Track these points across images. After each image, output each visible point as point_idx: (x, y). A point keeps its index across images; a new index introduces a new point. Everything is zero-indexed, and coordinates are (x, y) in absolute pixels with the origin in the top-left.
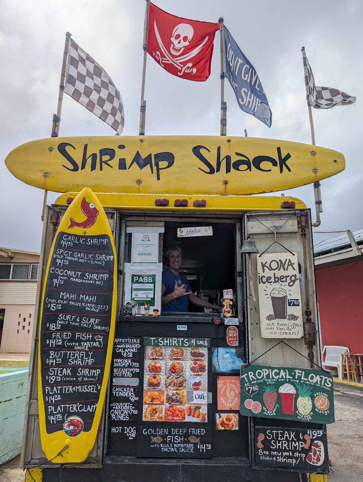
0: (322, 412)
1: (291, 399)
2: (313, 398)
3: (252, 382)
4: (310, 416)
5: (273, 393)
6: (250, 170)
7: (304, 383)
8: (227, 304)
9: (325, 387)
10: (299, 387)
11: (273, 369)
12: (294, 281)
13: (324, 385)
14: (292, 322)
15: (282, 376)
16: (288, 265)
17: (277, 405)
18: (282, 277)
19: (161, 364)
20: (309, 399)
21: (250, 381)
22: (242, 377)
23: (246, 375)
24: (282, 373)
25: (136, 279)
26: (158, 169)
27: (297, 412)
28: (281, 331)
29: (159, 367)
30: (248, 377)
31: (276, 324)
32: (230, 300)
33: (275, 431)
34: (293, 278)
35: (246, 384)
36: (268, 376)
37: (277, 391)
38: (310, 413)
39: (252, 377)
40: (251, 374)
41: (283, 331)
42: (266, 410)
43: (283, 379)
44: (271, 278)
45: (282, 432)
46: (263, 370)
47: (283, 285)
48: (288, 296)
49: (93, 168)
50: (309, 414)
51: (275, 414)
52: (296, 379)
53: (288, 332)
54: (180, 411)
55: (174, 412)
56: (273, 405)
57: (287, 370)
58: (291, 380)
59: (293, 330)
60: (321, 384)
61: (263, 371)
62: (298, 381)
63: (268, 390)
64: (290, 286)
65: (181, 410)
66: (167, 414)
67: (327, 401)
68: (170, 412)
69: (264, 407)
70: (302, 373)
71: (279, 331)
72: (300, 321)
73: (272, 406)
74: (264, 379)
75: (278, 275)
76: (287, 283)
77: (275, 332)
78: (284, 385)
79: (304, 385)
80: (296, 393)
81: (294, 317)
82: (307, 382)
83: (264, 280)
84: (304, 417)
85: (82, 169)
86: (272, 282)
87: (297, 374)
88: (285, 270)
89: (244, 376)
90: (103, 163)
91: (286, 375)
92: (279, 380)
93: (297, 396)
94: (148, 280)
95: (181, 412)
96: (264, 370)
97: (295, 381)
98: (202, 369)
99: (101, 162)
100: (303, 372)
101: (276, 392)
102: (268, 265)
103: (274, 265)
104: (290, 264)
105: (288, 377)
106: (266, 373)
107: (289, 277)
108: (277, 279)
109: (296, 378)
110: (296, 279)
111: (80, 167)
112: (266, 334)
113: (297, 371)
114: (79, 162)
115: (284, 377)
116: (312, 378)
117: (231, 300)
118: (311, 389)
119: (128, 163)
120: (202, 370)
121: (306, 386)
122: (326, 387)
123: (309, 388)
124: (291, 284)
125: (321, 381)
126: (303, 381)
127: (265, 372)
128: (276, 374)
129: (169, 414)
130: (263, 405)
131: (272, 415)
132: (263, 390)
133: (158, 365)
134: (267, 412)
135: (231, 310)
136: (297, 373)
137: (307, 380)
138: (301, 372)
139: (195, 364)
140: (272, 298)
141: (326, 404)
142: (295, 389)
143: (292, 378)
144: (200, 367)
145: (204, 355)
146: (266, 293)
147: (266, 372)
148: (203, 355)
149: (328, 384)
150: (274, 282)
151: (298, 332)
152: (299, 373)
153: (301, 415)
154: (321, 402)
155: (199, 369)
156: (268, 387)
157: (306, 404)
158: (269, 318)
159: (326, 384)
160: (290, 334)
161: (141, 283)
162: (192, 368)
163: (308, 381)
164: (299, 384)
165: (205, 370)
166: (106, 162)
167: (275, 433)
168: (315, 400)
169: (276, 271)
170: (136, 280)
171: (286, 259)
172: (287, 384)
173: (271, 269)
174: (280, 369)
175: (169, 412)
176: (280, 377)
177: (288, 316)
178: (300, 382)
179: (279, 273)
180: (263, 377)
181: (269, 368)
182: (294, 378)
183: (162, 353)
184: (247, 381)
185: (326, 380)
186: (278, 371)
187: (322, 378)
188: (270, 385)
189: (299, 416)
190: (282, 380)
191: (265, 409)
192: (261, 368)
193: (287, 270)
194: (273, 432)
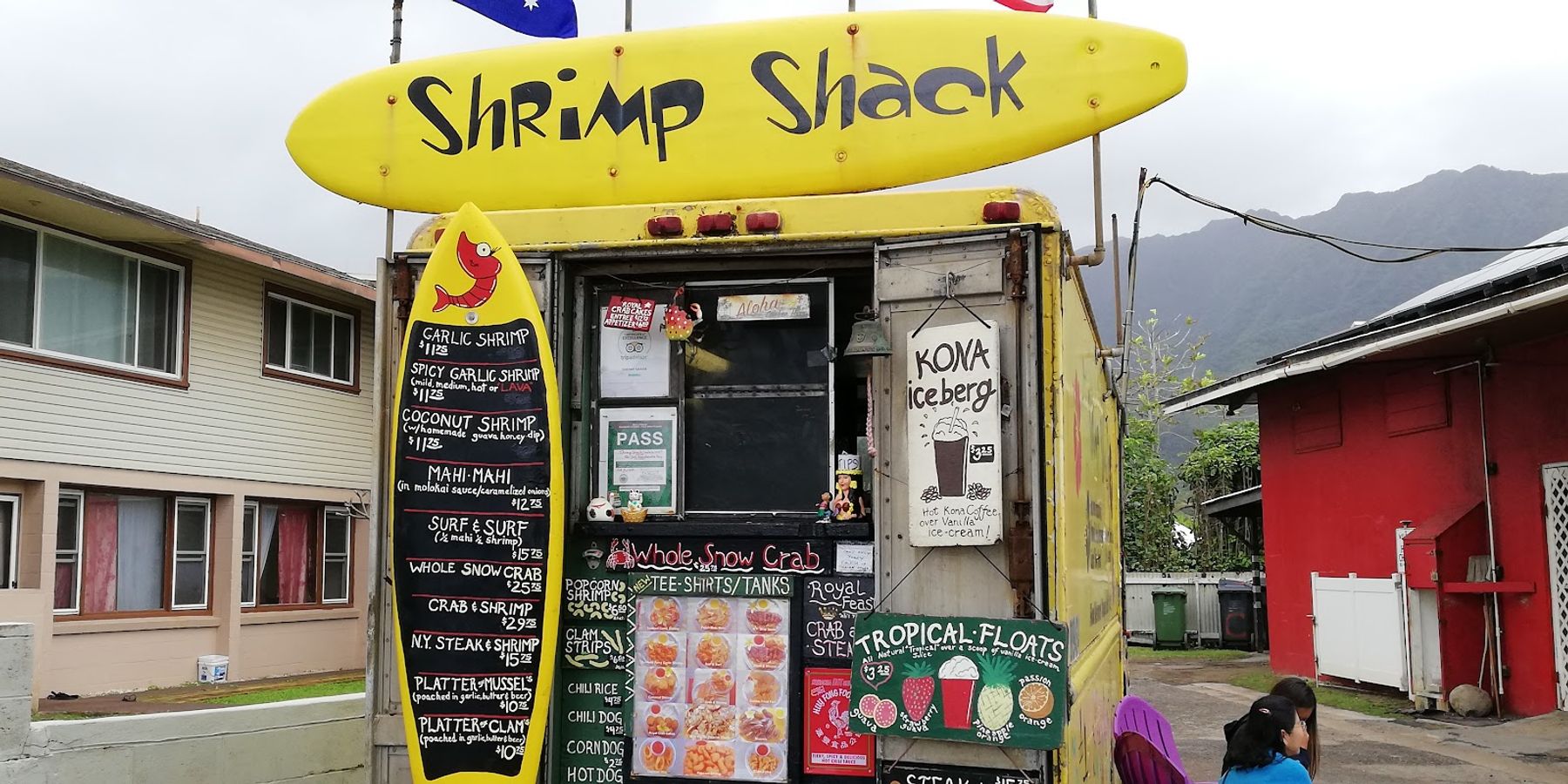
0: (1035, 721)
1: (966, 692)
2: (1016, 689)
3: (880, 655)
4: (1007, 731)
5: (925, 679)
6: (908, 115)
7: (999, 653)
8: (843, 488)
9: (1046, 664)
10: (986, 664)
11: (929, 621)
12: (986, 398)
13: (1046, 658)
14: (978, 502)
15: (949, 638)
16: (976, 355)
17: (934, 707)
18: (959, 389)
19: (675, 639)
20: (1006, 692)
21: (874, 653)
22: (857, 643)
23: (868, 637)
24: (950, 632)
25: (622, 437)
26: (661, 131)
27: (978, 722)
28: (951, 528)
29: (671, 649)
30: (870, 642)
31: (941, 510)
32: (849, 478)
33: (925, 777)
34: (984, 390)
35: (865, 660)
36: (916, 639)
37: (935, 676)
38: (1008, 723)
39: (880, 643)
40: (878, 636)
41: (956, 528)
42: (907, 720)
43: (952, 645)
44: (934, 391)
45: (940, 779)
46: (905, 625)
47: (961, 410)
48: (971, 436)
49: (498, 141)
50: (1005, 727)
51: (927, 729)
52: (982, 646)
53: (966, 528)
54: (721, 754)
55: (707, 755)
56: (924, 706)
57: (961, 625)
58: (970, 648)
59: (978, 525)
60: (1038, 657)
61: (906, 629)
62: (985, 649)
63: (915, 673)
64: (976, 411)
65: (724, 752)
66: (692, 761)
67: (1049, 696)
68: (699, 754)
69: (903, 713)
70: (995, 631)
71: (947, 528)
72: (995, 501)
73: (922, 709)
74: (907, 647)
75: (951, 385)
76: (969, 404)
77: (939, 531)
78: (952, 660)
79: (999, 657)
80: (977, 678)
81: (981, 492)
82: (1007, 653)
83: (921, 397)
84: (991, 734)
85: (469, 148)
86: (936, 403)
87: (984, 633)
88: (966, 370)
89: (862, 640)
90: (520, 125)
91: (957, 636)
92: (943, 648)
93: (980, 684)
94: (652, 439)
95: (725, 756)
96: (908, 625)
97: (978, 649)
98: (774, 653)
99: (516, 121)
100: (999, 628)
101: (932, 676)
102: (929, 358)
103: (944, 358)
104: (978, 352)
105: (962, 641)
106: (912, 631)
107: (976, 387)
108: (948, 395)
109: (982, 642)
110: (990, 392)
111: (465, 139)
112: (922, 536)
113: (984, 625)
114: (462, 129)
115: (954, 642)
116: (1018, 641)
117: (853, 477)
118: (1014, 667)
119: (584, 121)
120: (775, 656)
121: (1003, 662)
122: (1050, 661)
123: (1009, 666)
124: (978, 405)
125: (1038, 649)
126: (997, 650)
127: (910, 630)
128: (936, 634)
129: (696, 760)
130: (901, 708)
131: (920, 730)
132: (904, 673)
133: (668, 643)
134: (908, 724)
135: (851, 505)
136: (984, 629)
137: (1006, 646)
138: (992, 627)
139: (759, 641)
140: (936, 442)
141: (1045, 702)
142: (976, 667)
143: (971, 642)
144: (771, 650)
145: (780, 620)
146: (923, 431)
147: (912, 628)
148: (777, 620)
149: (1055, 656)
150: (941, 404)
151: (990, 528)
152: (988, 629)
153: (986, 729)
154: (1033, 697)
155: (769, 654)
156: (916, 664)
157: (999, 704)
158: (928, 495)
159: (1050, 655)
160: (970, 534)
161: (633, 446)
162: (750, 652)
163: (1009, 649)
164: (987, 656)
165: (784, 657)
166: (527, 123)
167: (924, 781)
168: (1021, 694)
169: (947, 374)
170: (622, 440)
171: (972, 340)
172: (958, 658)
173: (936, 368)
174: (944, 621)
175: (695, 757)
176: (945, 642)
177: (968, 488)
178: (989, 651)
179: (954, 378)
180: (905, 641)
181: (918, 619)
182: (976, 643)
183: (677, 615)
184: (868, 652)
185: (1050, 645)
186: (940, 628)
187: (1040, 642)
188: (920, 660)
189: (981, 731)
190: (949, 647)
191: (906, 716)
192: (902, 619)
193: (971, 369)
194: (920, 778)
